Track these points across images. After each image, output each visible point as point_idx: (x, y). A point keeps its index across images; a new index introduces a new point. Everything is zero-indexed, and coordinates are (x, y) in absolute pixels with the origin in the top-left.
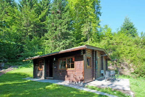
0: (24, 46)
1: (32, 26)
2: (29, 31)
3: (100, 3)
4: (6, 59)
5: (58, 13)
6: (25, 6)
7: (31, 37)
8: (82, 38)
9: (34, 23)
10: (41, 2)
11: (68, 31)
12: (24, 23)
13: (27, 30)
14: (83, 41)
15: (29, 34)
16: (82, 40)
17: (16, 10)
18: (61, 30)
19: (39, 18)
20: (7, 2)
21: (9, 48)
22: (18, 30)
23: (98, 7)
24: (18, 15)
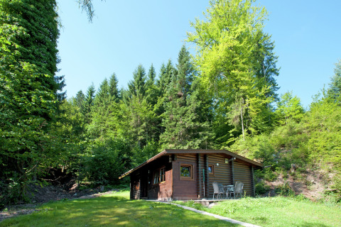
0: (131, 158)
1: (144, 124)
2: (139, 133)
3: (273, 51)
4: (106, 181)
5: (180, 96)
6: (133, 96)
7: (143, 143)
8: (231, 131)
9: (146, 120)
10: (159, 82)
11: (197, 124)
12: (132, 122)
13: (136, 132)
14: (232, 137)
15: (140, 138)
16: (231, 135)
17: (121, 106)
18: (184, 124)
19: (155, 109)
20: (112, 96)
21: (110, 164)
22: (125, 135)
23: (271, 60)
24: (124, 112)
